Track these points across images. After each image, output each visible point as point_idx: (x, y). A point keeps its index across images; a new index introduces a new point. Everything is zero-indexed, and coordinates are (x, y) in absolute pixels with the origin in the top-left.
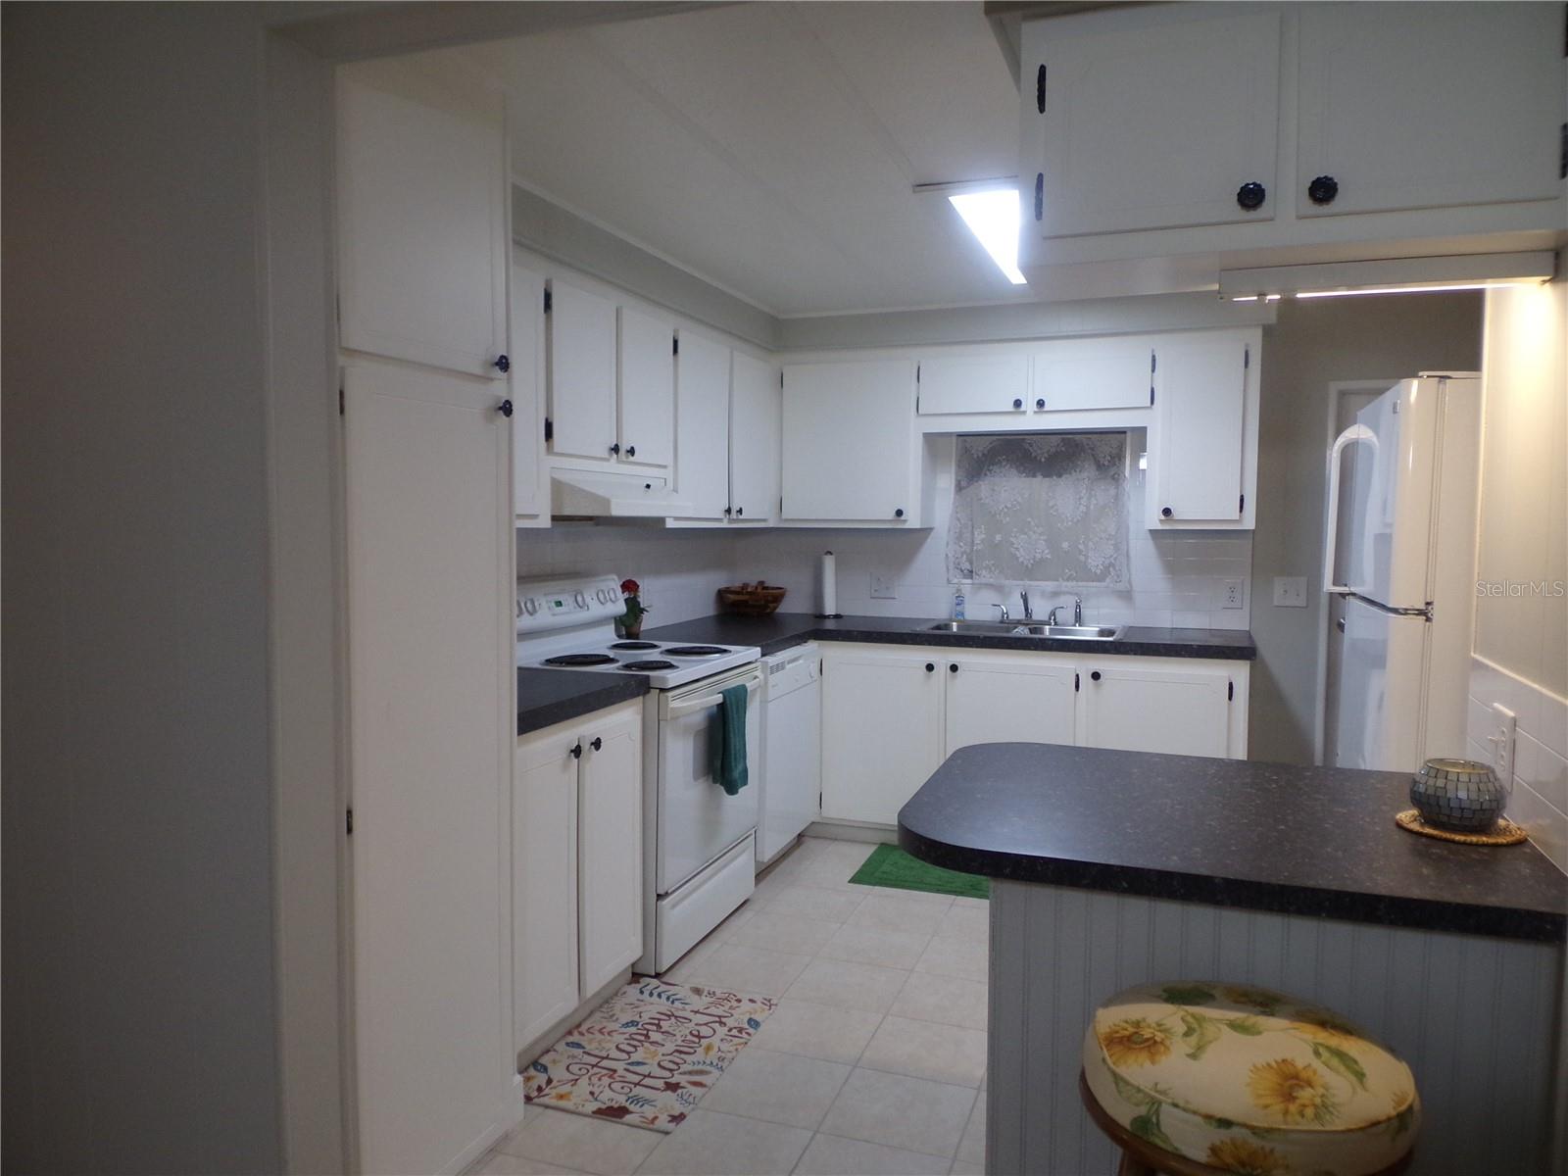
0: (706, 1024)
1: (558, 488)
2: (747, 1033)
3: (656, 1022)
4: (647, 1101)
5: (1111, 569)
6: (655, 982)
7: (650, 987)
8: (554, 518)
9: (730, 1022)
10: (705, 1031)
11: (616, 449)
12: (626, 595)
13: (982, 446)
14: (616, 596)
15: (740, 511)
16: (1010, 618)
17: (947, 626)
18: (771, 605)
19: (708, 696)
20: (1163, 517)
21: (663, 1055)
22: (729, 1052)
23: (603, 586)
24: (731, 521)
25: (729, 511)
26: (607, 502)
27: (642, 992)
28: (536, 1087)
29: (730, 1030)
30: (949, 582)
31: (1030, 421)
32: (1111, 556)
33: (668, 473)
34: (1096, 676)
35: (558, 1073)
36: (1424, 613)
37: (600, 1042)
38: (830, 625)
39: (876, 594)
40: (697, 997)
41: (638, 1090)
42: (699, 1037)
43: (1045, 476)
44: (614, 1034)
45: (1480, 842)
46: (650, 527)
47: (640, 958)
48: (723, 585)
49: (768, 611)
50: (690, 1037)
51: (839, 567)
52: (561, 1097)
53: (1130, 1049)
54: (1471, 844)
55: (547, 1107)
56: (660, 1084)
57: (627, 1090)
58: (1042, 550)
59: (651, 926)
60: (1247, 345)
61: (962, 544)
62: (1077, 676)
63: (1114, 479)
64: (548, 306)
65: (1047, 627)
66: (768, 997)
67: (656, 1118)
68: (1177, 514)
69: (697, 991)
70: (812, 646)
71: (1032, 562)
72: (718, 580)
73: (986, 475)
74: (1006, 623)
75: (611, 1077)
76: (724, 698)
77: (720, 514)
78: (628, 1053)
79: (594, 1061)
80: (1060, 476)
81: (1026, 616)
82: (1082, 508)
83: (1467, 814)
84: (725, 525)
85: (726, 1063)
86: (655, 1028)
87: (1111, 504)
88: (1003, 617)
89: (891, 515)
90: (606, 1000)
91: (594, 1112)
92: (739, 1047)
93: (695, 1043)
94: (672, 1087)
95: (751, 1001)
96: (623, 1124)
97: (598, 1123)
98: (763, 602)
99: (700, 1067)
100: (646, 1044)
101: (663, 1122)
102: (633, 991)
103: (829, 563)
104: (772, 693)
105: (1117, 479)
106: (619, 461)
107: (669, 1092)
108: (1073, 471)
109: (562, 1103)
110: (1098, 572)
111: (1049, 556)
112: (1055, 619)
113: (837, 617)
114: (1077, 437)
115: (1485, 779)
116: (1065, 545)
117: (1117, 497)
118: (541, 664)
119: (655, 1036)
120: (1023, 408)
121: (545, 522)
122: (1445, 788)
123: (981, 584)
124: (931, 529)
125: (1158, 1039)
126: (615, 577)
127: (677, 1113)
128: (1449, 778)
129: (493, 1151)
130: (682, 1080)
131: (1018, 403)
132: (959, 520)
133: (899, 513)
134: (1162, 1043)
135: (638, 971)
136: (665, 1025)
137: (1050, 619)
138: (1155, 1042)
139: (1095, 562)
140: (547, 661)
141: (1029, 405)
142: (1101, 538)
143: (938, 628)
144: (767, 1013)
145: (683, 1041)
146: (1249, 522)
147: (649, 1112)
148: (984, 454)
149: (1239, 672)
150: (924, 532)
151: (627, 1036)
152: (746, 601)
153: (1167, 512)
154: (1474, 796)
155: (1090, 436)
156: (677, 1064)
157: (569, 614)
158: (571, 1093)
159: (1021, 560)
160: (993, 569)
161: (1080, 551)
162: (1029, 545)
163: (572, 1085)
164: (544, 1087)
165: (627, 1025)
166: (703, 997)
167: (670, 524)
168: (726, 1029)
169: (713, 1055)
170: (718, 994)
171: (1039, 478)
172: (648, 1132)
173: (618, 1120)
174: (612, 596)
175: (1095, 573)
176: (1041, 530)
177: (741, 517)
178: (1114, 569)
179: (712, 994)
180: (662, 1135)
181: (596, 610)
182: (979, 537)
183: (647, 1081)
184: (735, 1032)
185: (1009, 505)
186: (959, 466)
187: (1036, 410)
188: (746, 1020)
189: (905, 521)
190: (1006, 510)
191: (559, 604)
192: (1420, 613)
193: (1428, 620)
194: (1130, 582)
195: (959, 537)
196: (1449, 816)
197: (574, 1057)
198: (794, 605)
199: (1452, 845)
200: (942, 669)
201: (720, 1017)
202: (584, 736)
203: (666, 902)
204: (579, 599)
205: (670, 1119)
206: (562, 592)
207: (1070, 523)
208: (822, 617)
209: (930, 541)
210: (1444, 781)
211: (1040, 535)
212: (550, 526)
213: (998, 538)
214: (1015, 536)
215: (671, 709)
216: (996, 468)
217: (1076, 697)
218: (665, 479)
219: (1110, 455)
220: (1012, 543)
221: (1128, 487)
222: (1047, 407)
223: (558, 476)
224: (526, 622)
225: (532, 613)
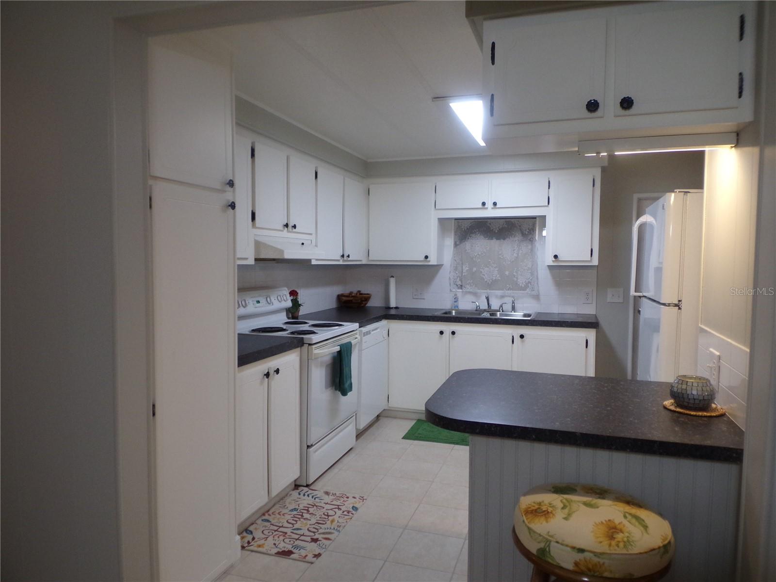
0: (331, 509)
1: (258, 245)
2: (353, 514)
3: (307, 508)
4: (303, 548)
5: (529, 284)
6: (306, 489)
7: (303, 492)
8: (256, 260)
9: (344, 508)
10: (331, 512)
11: (287, 225)
12: (292, 298)
13: (467, 224)
14: (286, 298)
15: (348, 256)
16: (481, 308)
17: (450, 313)
18: (364, 302)
19: (333, 347)
20: (554, 259)
21: (310, 525)
22: (343, 523)
23: (281, 293)
24: (344, 261)
25: (343, 256)
26: (282, 252)
27: (299, 494)
28: (247, 541)
29: (343, 512)
30: (451, 291)
31: (490, 213)
32: (529, 278)
33: (313, 237)
34: (522, 337)
35: (258, 534)
36: (678, 306)
37: (278, 519)
38: (393, 312)
39: (416, 297)
40: (327, 496)
41: (298, 542)
42: (328, 516)
43: (497, 239)
44: (285, 515)
45: (703, 415)
46: (303, 264)
47: (299, 477)
48: (340, 293)
49: (362, 305)
50: (323, 516)
51: (397, 283)
52: (259, 546)
53: (536, 515)
54: (699, 416)
55: (252, 551)
56: (309, 539)
57: (292, 542)
58: (496, 275)
59: (304, 462)
60: (594, 176)
61: (457, 272)
62: (513, 336)
63: (530, 241)
64: (253, 155)
65: (499, 313)
66: (362, 496)
67: (306, 556)
68: (561, 258)
69: (327, 493)
70: (384, 322)
71: (491, 281)
72: (338, 290)
73: (468, 239)
74: (479, 311)
75: (284, 536)
76: (341, 348)
77: (339, 258)
78: (293, 524)
79: (276, 528)
80: (504, 239)
81: (488, 307)
82: (515, 255)
83: (697, 402)
84: (341, 263)
85: (341, 528)
86: (306, 512)
87: (529, 253)
88: (477, 308)
89: (423, 258)
90: (282, 498)
91: (276, 554)
92: (348, 520)
93: (326, 519)
94: (315, 540)
95: (354, 498)
96: (290, 559)
97: (277, 559)
98: (359, 301)
99: (328, 531)
100: (302, 520)
101: (310, 558)
102: (295, 493)
103: (392, 282)
104: (364, 346)
105: (532, 240)
106: (288, 232)
107: (313, 543)
108: (510, 237)
109: (260, 549)
110: (523, 286)
111: (499, 278)
112: (502, 309)
113: (396, 308)
114: (512, 220)
115: (705, 385)
116: (507, 273)
117: (532, 250)
118: (250, 332)
119: (306, 516)
120: (486, 206)
121: (251, 262)
122: (686, 389)
123: (466, 292)
124: (443, 265)
125: (549, 511)
126: (287, 289)
127: (317, 553)
128: (688, 384)
129: (226, 573)
130: (320, 537)
131: (484, 204)
132: (456, 260)
133: (426, 257)
134: (551, 513)
135: (298, 483)
136: (311, 510)
137: (500, 309)
139: (521, 281)
140: (252, 330)
141: (489, 205)
142: (524, 270)
143: (446, 313)
144: (361, 503)
145: (320, 518)
146: (595, 262)
147: (303, 553)
148: (467, 229)
149: (591, 335)
150: (438, 267)
151: (292, 516)
152: (352, 300)
153: (556, 257)
154: (700, 393)
155: (519, 220)
156: (317, 529)
157: (263, 307)
158: (264, 544)
159: (485, 280)
160: (472, 285)
161: (514, 276)
162: (490, 273)
163: (265, 540)
164: (251, 541)
165: (292, 510)
166: (330, 496)
167: (314, 262)
168: (342, 511)
169: (335, 524)
170: (337, 495)
171: (494, 240)
172: (302, 563)
173: (287, 557)
174: (285, 298)
175: (521, 286)
176: (495, 265)
177: (349, 259)
178: (531, 284)
179: (334, 494)
180: (310, 564)
181: (276, 305)
182: (466, 268)
183: (302, 538)
184: (345, 513)
185: (480, 253)
186: (455, 235)
187: (493, 207)
188: (351, 507)
189: (429, 261)
190: (478, 256)
191: (258, 302)
192: (676, 305)
193: (680, 309)
194: (539, 292)
195: (456, 269)
196: (688, 402)
197: (266, 526)
198: (375, 302)
199: (689, 417)
200: (447, 333)
201: (338, 506)
202: (271, 368)
203: (312, 449)
204: (268, 299)
205: (313, 556)
206: (260, 296)
207: (509, 262)
208: (389, 308)
209: (441, 271)
210: (686, 386)
211: (495, 268)
212: (255, 263)
213: (475, 269)
214: (483, 268)
215: (315, 354)
216: (473, 235)
217: (512, 347)
218: (311, 240)
219: (528, 229)
220: (481, 272)
221: (537, 244)
222: (498, 206)
223: (258, 238)
224: (242, 311)
225: (245, 306)
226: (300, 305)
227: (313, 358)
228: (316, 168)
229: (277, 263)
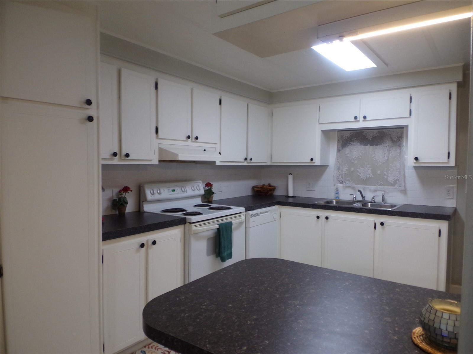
1: (161, 150)
5: (398, 181)
8: (160, 161)
11: (189, 137)
12: (207, 188)
13: (347, 134)
15: (251, 159)
16: (357, 199)
17: (331, 202)
18: (270, 192)
19: (213, 225)
20: (415, 161)
23: (195, 185)
24: (248, 163)
25: (246, 159)
30: (334, 185)
31: (361, 125)
32: (398, 176)
33: (217, 146)
34: (382, 224)
38: (291, 200)
39: (309, 189)
43: (371, 145)
46: (211, 164)
48: (254, 185)
49: (269, 194)
51: (294, 179)
58: (369, 173)
60: (450, 90)
61: (340, 171)
62: (375, 224)
63: (399, 146)
64: (156, 87)
65: (370, 203)
68: (421, 159)
70: (276, 207)
71: (365, 178)
73: (348, 145)
74: (354, 201)
76: (219, 226)
77: (243, 160)
80: (377, 145)
81: (362, 199)
82: (386, 158)
83: (446, 339)
84: (245, 163)
87: (398, 156)
88: (354, 199)
89: (309, 160)
98: (266, 191)
103: (290, 178)
104: (252, 224)
105: (400, 146)
106: (192, 142)
108: (382, 144)
110: (392, 182)
111: (372, 176)
112: (374, 200)
113: (293, 197)
114: (384, 130)
116: (379, 172)
117: (400, 153)
118: (160, 212)
120: (358, 119)
121: (155, 162)
122: (433, 320)
123: (346, 186)
124: (328, 166)
126: (201, 182)
131: (356, 118)
132: (338, 162)
133: (312, 159)
137: (372, 200)
139: (391, 178)
140: (163, 210)
141: (360, 118)
142: (394, 169)
143: (328, 202)
146: (452, 163)
148: (348, 138)
149: (444, 226)
150: (323, 168)
152: (260, 190)
153: (416, 159)
154: (451, 329)
155: (389, 130)
157: (178, 193)
159: (361, 177)
160: (351, 181)
161: (385, 174)
162: (365, 172)
167: (218, 163)
171: (369, 146)
174: (198, 188)
175: (391, 183)
176: (369, 166)
177: (252, 161)
178: (399, 181)
181: (190, 192)
182: (345, 168)
185: (357, 157)
186: (338, 142)
187: (363, 120)
189: (314, 162)
190: (355, 158)
191: (174, 191)
194: (405, 186)
195: (339, 169)
198: (279, 192)
200: (322, 218)
202: (150, 240)
204: (183, 189)
206: (176, 186)
207: (381, 164)
208: (288, 197)
209: (328, 170)
210: (434, 316)
211: (369, 168)
212: (159, 164)
213: (352, 169)
214: (359, 168)
215: (194, 230)
216: (352, 143)
217: (374, 231)
218: (216, 148)
219: (398, 137)
220: (358, 171)
221: (404, 149)
222: (367, 119)
223: (161, 146)
224: (157, 197)
225: (160, 194)
226: (214, 193)
227: (192, 233)
228: (221, 97)
229: (196, 164)
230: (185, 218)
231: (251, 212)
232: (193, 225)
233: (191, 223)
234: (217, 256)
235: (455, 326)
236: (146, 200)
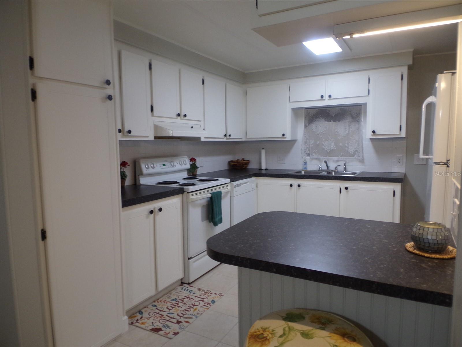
0: (198, 301)
1: (156, 127)
2: (210, 305)
3: (183, 299)
4: (169, 327)
5: (357, 152)
6: (187, 286)
7: (185, 287)
8: (156, 138)
9: (206, 301)
10: (197, 303)
11: (179, 115)
12: (191, 163)
13: (313, 112)
14: (182, 163)
15: (230, 136)
17: (300, 172)
18: (245, 166)
19: (207, 194)
20: (372, 134)
21: (180, 311)
22: (202, 311)
23: (182, 160)
24: (228, 138)
25: (225, 135)
27: (182, 289)
28: (136, 319)
29: (205, 304)
30: (302, 158)
31: (327, 103)
32: (357, 148)
33: (202, 123)
34: (346, 188)
35: (145, 315)
36: (446, 164)
37: (162, 305)
38: (264, 172)
39: (279, 162)
40: (199, 291)
41: (168, 323)
42: (194, 305)
43: (334, 121)
44: (168, 303)
45: (436, 257)
46: (195, 140)
47: (184, 277)
48: (230, 160)
49: (244, 168)
50: (191, 306)
51: (266, 153)
52: (143, 323)
53: (256, 341)
54: (431, 258)
55: (137, 327)
56: (175, 321)
57: (164, 322)
58: (333, 146)
59: (186, 268)
60: (402, 72)
61: (307, 145)
62: (340, 188)
63: (358, 122)
64: (150, 68)
65: (334, 172)
66: (221, 293)
67: (169, 333)
68: (377, 132)
69: (199, 289)
70: (253, 178)
71: (329, 150)
72: (229, 158)
73: (314, 122)
74: (321, 171)
75: (161, 318)
76: (212, 195)
77: (222, 136)
78: (170, 309)
79: (158, 311)
80: (339, 121)
81: (327, 168)
82: (347, 132)
83: (432, 245)
84: (225, 140)
85: (199, 315)
86: (181, 301)
87: (357, 130)
88: (320, 169)
89: (281, 136)
90: (169, 290)
91: (150, 330)
92: (205, 310)
93: (192, 307)
94: (179, 322)
95: (216, 294)
96: (158, 334)
97: (151, 333)
98: (242, 165)
99: (189, 316)
100: (177, 307)
101: (170, 335)
102: (179, 288)
103: (263, 152)
104: (235, 193)
106: (181, 119)
107: (177, 324)
108: (344, 120)
109: (142, 326)
110: (352, 153)
111: (335, 148)
112: (337, 170)
113: (266, 169)
114: (345, 108)
115: (440, 231)
116: (341, 144)
117: (359, 128)
118: (156, 184)
119: (180, 304)
120: (324, 98)
121: (152, 138)
122: (422, 234)
123: (313, 158)
124: (296, 140)
125: (268, 338)
126: (187, 157)
127: (176, 332)
128: (425, 230)
129: (115, 340)
130: (182, 320)
131: (322, 97)
132: (306, 137)
133: (283, 135)
134: (269, 340)
135: (183, 281)
136: (185, 301)
137: (335, 169)
138: (267, 339)
139: (351, 150)
140: (158, 183)
141: (326, 97)
142: (353, 142)
143: (297, 172)
144: (219, 298)
145: (188, 306)
146: (403, 135)
147: (168, 330)
148: (314, 115)
149: (397, 187)
150: (293, 141)
151: (172, 304)
152: (236, 165)
153: (374, 132)
154: (434, 238)
155: (350, 107)
156: (183, 314)
157: (168, 168)
158: (146, 322)
159: (326, 150)
160: (317, 153)
161: (346, 146)
162: (329, 145)
163: (148, 320)
164: (139, 319)
165: (173, 300)
166: (201, 292)
167: (202, 139)
168: (204, 303)
169: (196, 311)
170: (206, 291)
171: (332, 122)
172: (165, 338)
173: (156, 333)
174: (185, 163)
175: (351, 154)
176: (332, 139)
177: (230, 137)
178: (358, 152)
179: (204, 291)
180: (168, 339)
181: (178, 167)
182: (312, 142)
183: (172, 320)
184: (206, 304)
185: (322, 131)
186: (305, 119)
187: (328, 98)
188: (211, 301)
189: (286, 137)
190: (321, 133)
191: (164, 165)
193: (448, 166)
194: (363, 156)
195: (306, 143)
196: (424, 246)
197: (152, 310)
198: (253, 166)
199: (423, 258)
200: (295, 186)
201: (203, 299)
202: (156, 207)
203: (191, 260)
204: (172, 164)
205: (173, 333)
206: (166, 161)
207: (342, 137)
208: (261, 169)
209: (296, 144)
210: (422, 231)
211: (332, 141)
212: (155, 140)
213: (318, 142)
214: (324, 142)
215: (191, 198)
216: (317, 119)
217: (340, 195)
218: (200, 125)
219: (356, 113)
220: (323, 144)
221: (362, 124)
222: (332, 98)
223: (156, 123)
224: (151, 171)
225: (153, 168)
226: (197, 167)
227: (190, 202)
228: (203, 77)
230: (183, 188)
231: (235, 183)
232: (190, 194)
233: (188, 192)
234: (210, 222)
235: (437, 235)
236: (142, 174)
